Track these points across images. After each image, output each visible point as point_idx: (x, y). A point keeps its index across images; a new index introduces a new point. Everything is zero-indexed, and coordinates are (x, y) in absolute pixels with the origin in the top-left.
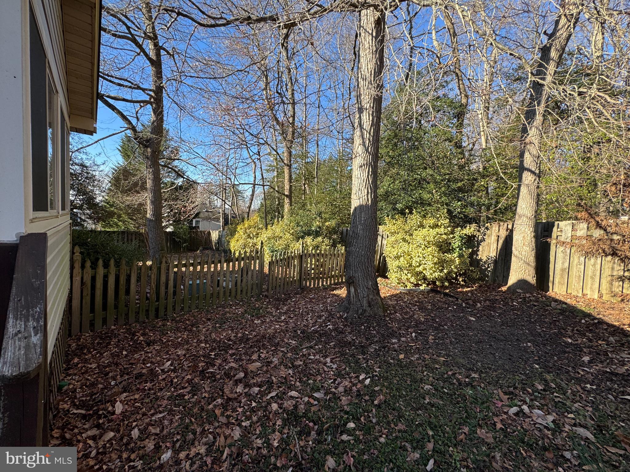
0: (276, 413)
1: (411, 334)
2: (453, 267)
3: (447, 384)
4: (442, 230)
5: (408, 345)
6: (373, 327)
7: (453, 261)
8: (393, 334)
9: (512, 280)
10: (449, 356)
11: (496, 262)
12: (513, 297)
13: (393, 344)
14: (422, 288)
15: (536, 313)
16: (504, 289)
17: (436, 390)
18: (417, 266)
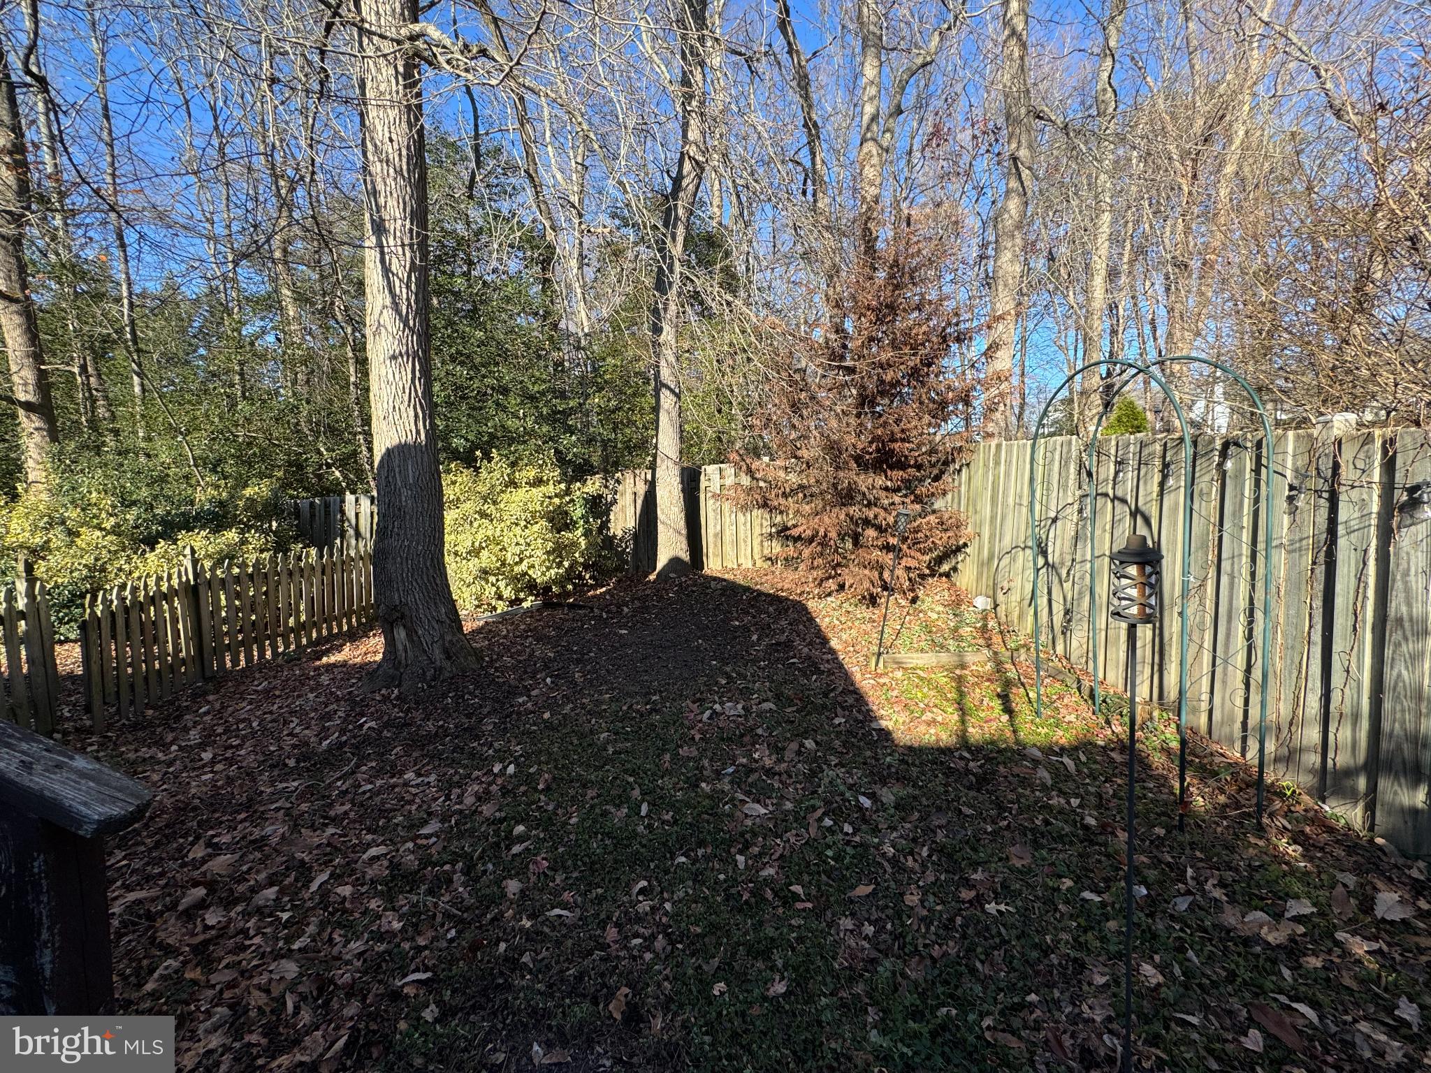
0: (356, 897)
1: (544, 680)
2: (577, 555)
3: (626, 723)
4: (550, 489)
5: (548, 698)
6: (470, 693)
7: (574, 544)
8: (513, 692)
9: (662, 561)
10: (613, 689)
11: (636, 536)
12: (667, 586)
13: (524, 703)
14: (526, 605)
15: (697, 601)
16: (652, 577)
17: (615, 734)
18: (516, 564)
